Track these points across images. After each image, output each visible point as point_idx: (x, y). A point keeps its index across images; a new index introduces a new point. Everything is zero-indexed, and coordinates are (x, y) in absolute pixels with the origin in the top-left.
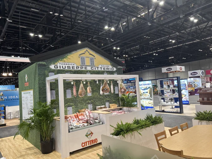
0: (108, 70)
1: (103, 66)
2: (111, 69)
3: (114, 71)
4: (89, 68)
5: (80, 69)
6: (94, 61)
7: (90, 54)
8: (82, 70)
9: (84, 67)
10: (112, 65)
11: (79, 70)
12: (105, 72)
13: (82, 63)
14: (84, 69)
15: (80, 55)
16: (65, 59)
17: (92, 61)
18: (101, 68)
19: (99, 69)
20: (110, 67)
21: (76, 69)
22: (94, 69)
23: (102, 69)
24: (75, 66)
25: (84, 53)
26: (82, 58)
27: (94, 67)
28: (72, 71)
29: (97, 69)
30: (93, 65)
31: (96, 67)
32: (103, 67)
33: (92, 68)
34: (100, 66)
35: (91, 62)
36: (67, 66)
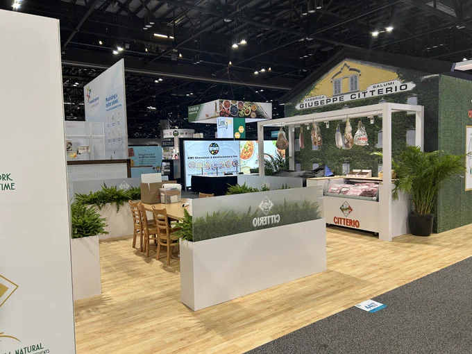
0: (389, 92)
1: (378, 86)
2: (398, 88)
3: (409, 91)
4: (347, 98)
5: (331, 102)
6: (358, 82)
7: (351, 69)
8: (335, 104)
9: (338, 98)
10: (401, 78)
11: (331, 105)
12: (383, 99)
13: (336, 91)
14: (338, 101)
15: (333, 78)
16: (312, 92)
17: (354, 82)
18: (372, 91)
19: (369, 95)
20: (398, 83)
21: (325, 104)
22: (357, 98)
23: (376, 94)
24: (325, 99)
25: (340, 72)
26: (336, 83)
27: (357, 94)
28: (320, 109)
29: (362, 96)
30: (356, 88)
31: (361, 93)
32: (376, 89)
33: (353, 97)
34: (371, 88)
35: (352, 84)
36: (313, 101)
